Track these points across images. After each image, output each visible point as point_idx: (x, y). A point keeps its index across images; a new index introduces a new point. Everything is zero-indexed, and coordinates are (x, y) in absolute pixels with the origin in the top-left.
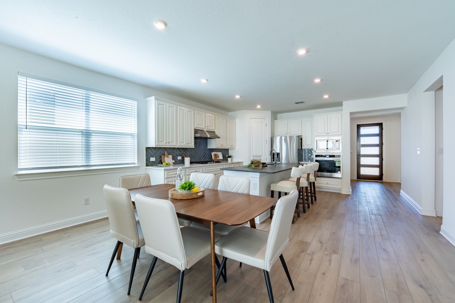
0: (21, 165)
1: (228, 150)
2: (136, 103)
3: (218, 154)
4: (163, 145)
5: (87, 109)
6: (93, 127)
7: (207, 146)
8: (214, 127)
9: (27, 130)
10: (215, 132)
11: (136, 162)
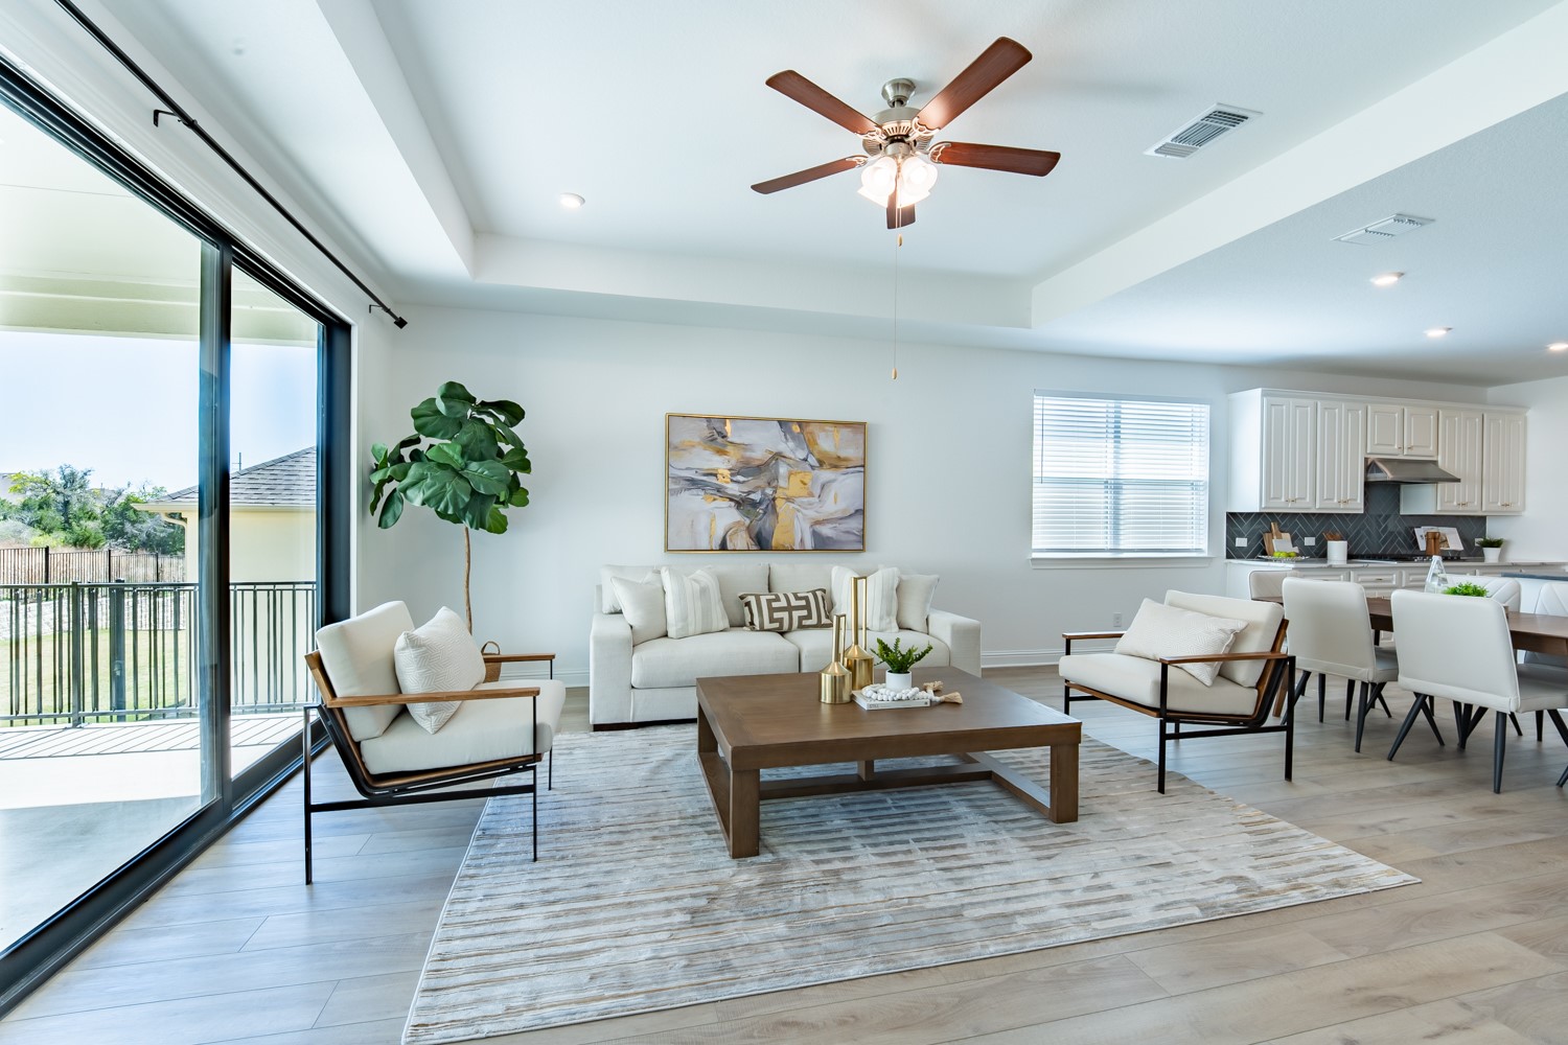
0: (1039, 541)
1: (1482, 519)
2: (1206, 409)
3: (1444, 535)
4: (1280, 506)
5: (1117, 436)
6: (1128, 472)
7: (1397, 506)
8: (1431, 448)
9: (1043, 485)
10: (1435, 462)
11: (1204, 545)
